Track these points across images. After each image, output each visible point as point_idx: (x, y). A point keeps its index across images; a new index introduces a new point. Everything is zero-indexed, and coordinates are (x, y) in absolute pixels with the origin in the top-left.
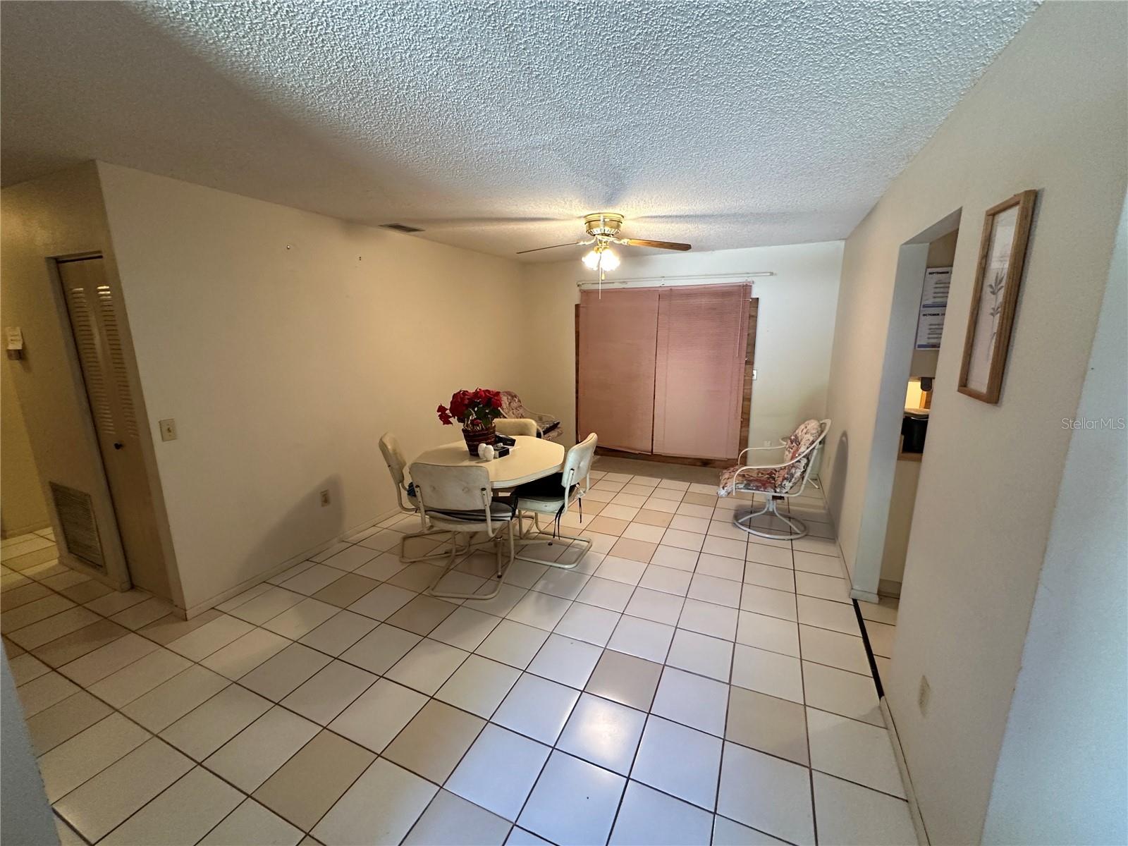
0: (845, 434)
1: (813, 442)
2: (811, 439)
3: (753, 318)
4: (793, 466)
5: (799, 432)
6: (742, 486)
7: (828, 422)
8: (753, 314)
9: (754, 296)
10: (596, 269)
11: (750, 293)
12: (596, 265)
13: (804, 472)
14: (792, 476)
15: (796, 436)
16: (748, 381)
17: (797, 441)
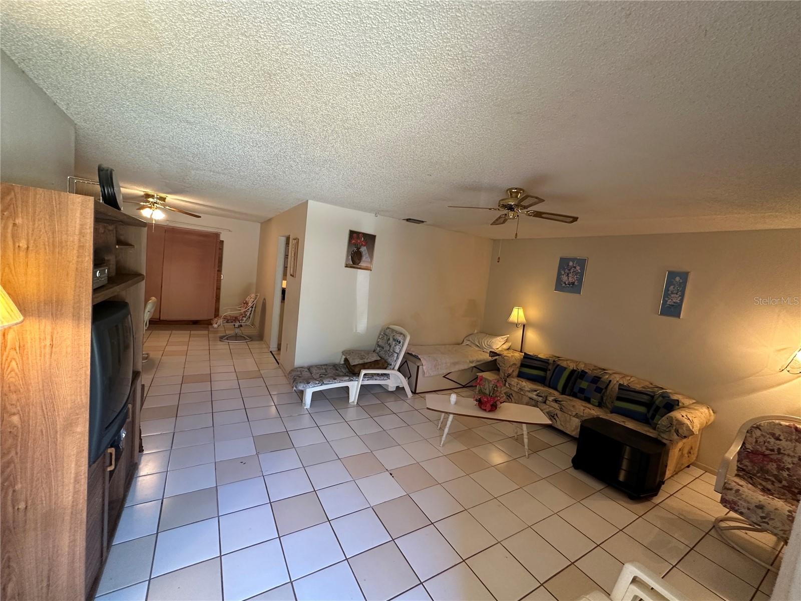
0: (265, 299)
1: (254, 301)
2: (253, 300)
3: (221, 249)
4: (246, 311)
5: (247, 299)
6: (225, 322)
7: (259, 294)
8: (221, 248)
9: (221, 239)
10: (149, 217)
11: (219, 237)
12: (150, 215)
13: (251, 313)
14: (246, 315)
15: (246, 301)
16: (219, 280)
17: (247, 303)
